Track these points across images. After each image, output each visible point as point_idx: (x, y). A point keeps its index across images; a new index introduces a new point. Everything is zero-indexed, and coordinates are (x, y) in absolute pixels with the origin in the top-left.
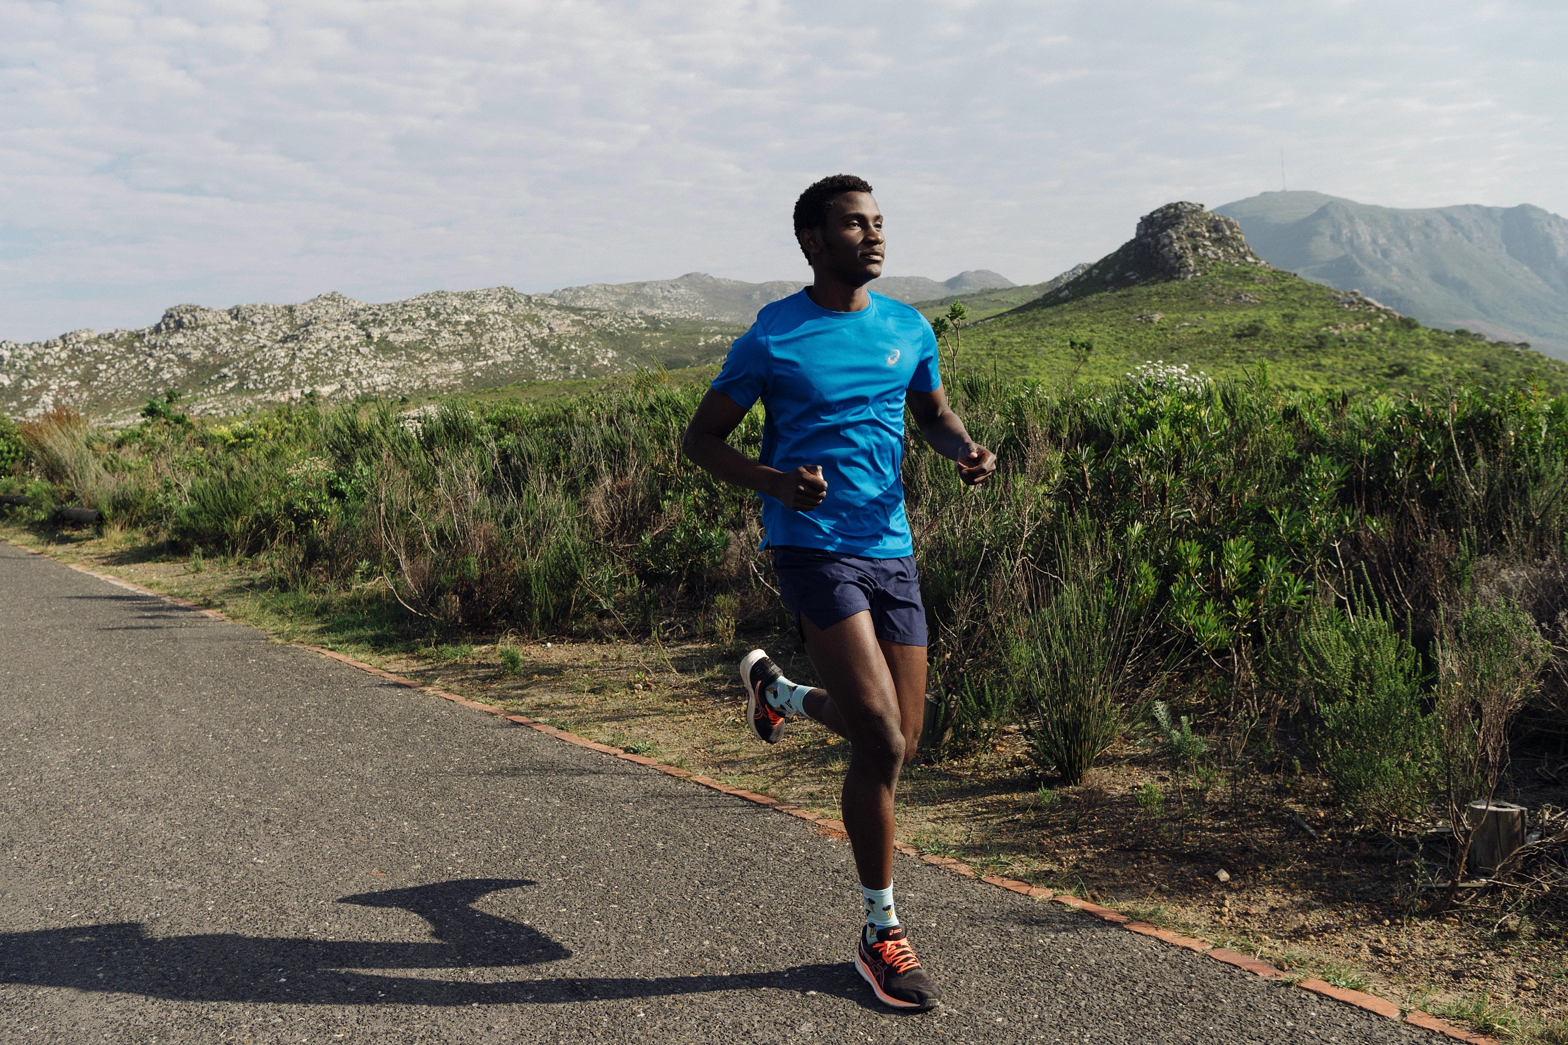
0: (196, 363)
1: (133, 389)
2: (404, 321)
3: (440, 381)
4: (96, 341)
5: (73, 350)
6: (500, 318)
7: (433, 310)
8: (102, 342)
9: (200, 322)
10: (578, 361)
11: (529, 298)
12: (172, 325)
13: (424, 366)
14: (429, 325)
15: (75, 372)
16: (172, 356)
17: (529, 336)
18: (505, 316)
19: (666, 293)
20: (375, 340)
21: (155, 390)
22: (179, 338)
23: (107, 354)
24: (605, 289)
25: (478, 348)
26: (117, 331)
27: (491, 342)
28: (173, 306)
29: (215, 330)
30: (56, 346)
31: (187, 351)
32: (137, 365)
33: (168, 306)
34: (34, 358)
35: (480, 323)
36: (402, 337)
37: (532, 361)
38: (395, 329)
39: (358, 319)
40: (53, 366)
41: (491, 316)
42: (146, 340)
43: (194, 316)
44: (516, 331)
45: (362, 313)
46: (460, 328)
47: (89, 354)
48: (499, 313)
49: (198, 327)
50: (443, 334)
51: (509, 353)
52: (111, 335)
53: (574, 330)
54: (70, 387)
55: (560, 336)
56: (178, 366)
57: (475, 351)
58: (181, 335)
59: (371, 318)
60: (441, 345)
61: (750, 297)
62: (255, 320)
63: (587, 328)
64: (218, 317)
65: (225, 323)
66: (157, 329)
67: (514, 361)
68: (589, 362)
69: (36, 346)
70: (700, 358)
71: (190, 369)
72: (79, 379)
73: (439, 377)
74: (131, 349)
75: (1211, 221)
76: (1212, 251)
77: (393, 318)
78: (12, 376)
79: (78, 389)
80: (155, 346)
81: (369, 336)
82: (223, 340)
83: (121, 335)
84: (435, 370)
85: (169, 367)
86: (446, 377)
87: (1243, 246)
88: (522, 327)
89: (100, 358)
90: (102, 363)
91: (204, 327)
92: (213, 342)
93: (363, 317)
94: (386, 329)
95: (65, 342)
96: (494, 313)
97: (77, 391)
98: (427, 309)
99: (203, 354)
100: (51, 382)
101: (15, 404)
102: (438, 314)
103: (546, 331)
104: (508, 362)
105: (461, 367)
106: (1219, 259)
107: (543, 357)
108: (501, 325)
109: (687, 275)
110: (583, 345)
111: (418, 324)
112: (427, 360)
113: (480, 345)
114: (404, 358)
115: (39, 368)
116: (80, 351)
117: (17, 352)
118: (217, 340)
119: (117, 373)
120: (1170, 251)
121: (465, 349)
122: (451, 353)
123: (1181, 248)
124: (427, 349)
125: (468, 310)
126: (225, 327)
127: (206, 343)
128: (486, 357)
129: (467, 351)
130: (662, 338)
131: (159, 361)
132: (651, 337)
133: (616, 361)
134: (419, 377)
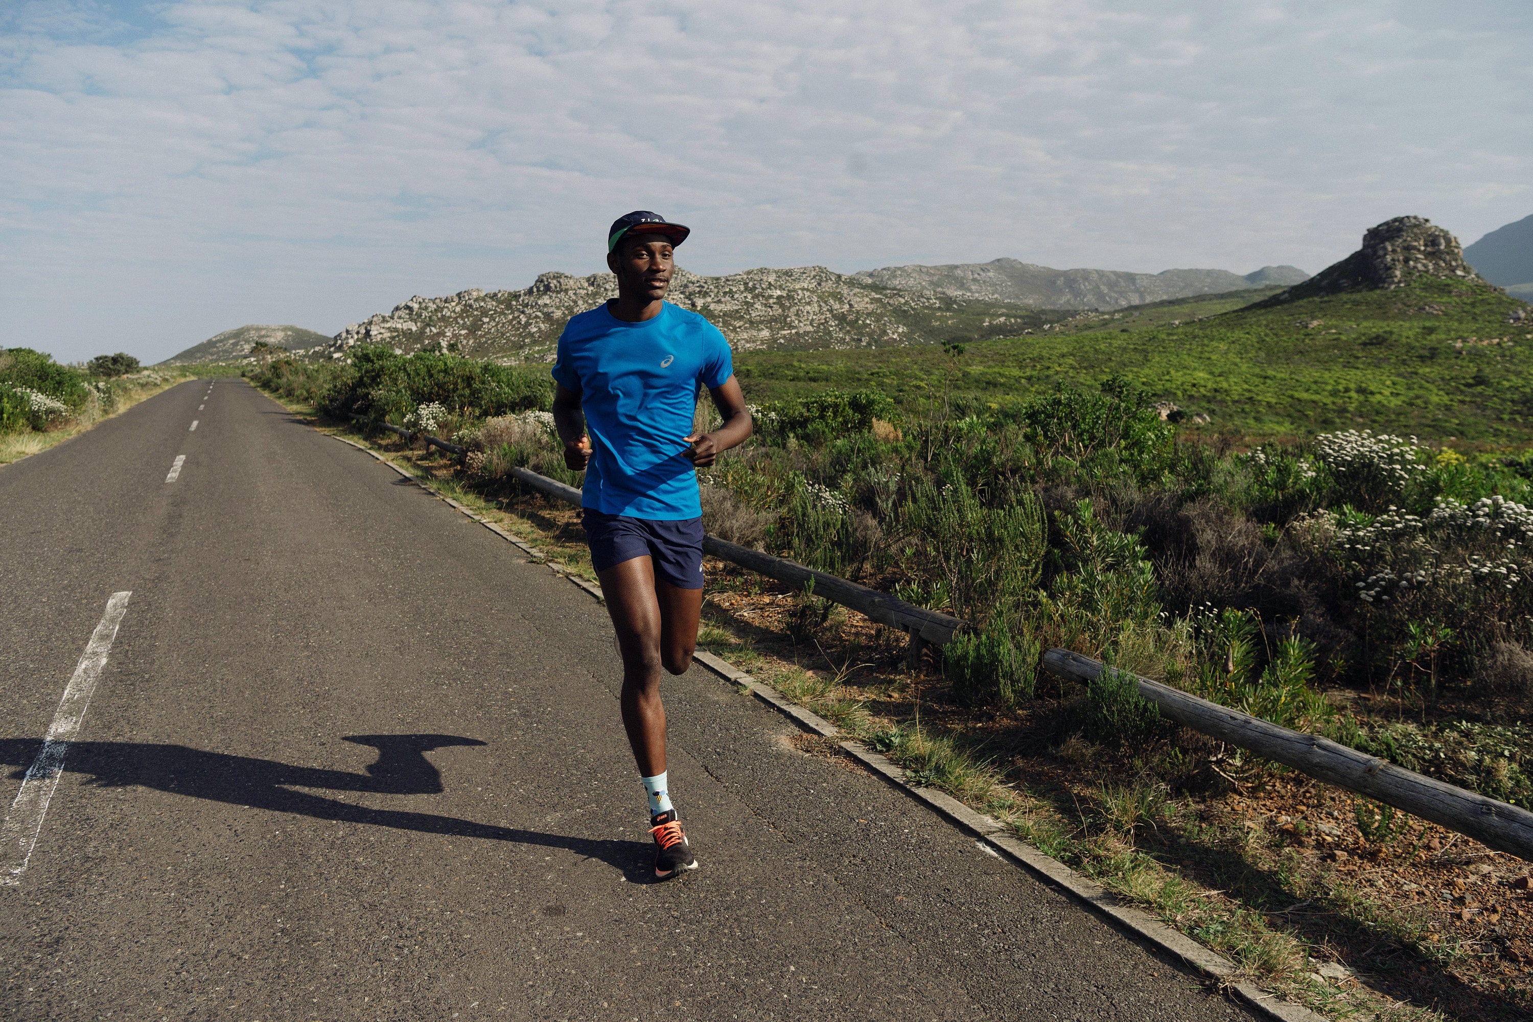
0: (558, 320)
1: (508, 339)
2: (725, 293)
3: (748, 345)
4: (483, 300)
5: (465, 305)
6: (807, 294)
7: (750, 285)
8: (488, 299)
9: (564, 287)
10: (870, 335)
11: (839, 277)
12: (542, 289)
13: (737, 333)
14: (746, 297)
15: (465, 323)
16: (539, 314)
17: (831, 311)
18: (813, 292)
19: (976, 276)
20: (699, 308)
21: (523, 341)
22: (546, 300)
23: (490, 310)
24: (920, 269)
25: (785, 319)
26: (500, 291)
27: (797, 315)
28: (544, 273)
29: (575, 294)
30: (453, 301)
31: (551, 310)
32: (512, 320)
33: (540, 273)
34: (435, 310)
35: (790, 297)
36: (722, 307)
37: (830, 332)
38: (716, 299)
39: (687, 290)
40: (450, 317)
41: (800, 292)
42: (520, 300)
43: (559, 282)
44: (820, 306)
45: (690, 285)
46: (771, 301)
47: (477, 309)
48: (808, 290)
49: (561, 290)
50: (756, 306)
51: (811, 324)
52: (495, 295)
53: (871, 307)
54: (461, 335)
55: (858, 312)
56: (543, 322)
57: (782, 321)
58: (547, 297)
59: (698, 289)
60: (753, 315)
61: (1054, 283)
62: (607, 287)
63: (884, 306)
64: (578, 284)
65: (583, 289)
66: (530, 292)
67: (815, 332)
68: (880, 336)
69: (438, 301)
70: (982, 336)
71: (552, 325)
72: (468, 329)
73: (747, 342)
74: (509, 307)
75: (1430, 235)
76: (1422, 263)
77: (716, 290)
78: (419, 324)
79: (466, 337)
80: (527, 305)
81: (693, 305)
82: (580, 302)
83: (503, 295)
84: (745, 336)
85: (536, 322)
86: (754, 342)
87: (1456, 260)
88: (825, 302)
89: (485, 313)
90: (486, 317)
91: (566, 291)
92: (572, 304)
93: (692, 288)
94: (709, 299)
95: (460, 298)
96: (803, 289)
97: (465, 339)
98: (746, 284)
99: (564, 313)
100: (446, 330)
101: (419, 346)
102: (754, 288)
103: (847, 307)
104: (809, 332)
105: (768, 334)
106: (1427, 272)
107: (840, 329)
108: (807, 300)
109: (998, 260)
110: (878, 321)
111: (736, 296)
112: (740, 327)
113: (787, 316)
114: (721, 324)
115: (439, 319)
116: (471, 306)
117: (424, 305)
118: (575, 302)
119: (496, 325)
120: (1382, 262)
121: (774, 319)
122: (761, 322)
123: (1393, 260)
124: (741, 318)
125: (780, 286)
126: (583, 292)
127: (566, 304)
128: (791, 327)
129: (775, 321)
130: (951, 318)
131: (529, 317)
132: (942, 316)
133: (905, 336)
134: (731, 341)
